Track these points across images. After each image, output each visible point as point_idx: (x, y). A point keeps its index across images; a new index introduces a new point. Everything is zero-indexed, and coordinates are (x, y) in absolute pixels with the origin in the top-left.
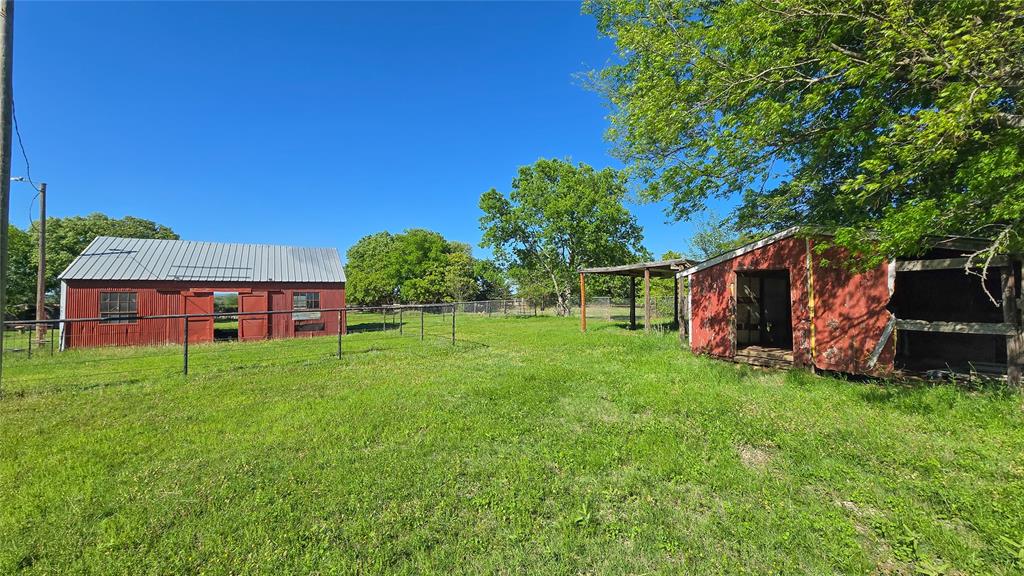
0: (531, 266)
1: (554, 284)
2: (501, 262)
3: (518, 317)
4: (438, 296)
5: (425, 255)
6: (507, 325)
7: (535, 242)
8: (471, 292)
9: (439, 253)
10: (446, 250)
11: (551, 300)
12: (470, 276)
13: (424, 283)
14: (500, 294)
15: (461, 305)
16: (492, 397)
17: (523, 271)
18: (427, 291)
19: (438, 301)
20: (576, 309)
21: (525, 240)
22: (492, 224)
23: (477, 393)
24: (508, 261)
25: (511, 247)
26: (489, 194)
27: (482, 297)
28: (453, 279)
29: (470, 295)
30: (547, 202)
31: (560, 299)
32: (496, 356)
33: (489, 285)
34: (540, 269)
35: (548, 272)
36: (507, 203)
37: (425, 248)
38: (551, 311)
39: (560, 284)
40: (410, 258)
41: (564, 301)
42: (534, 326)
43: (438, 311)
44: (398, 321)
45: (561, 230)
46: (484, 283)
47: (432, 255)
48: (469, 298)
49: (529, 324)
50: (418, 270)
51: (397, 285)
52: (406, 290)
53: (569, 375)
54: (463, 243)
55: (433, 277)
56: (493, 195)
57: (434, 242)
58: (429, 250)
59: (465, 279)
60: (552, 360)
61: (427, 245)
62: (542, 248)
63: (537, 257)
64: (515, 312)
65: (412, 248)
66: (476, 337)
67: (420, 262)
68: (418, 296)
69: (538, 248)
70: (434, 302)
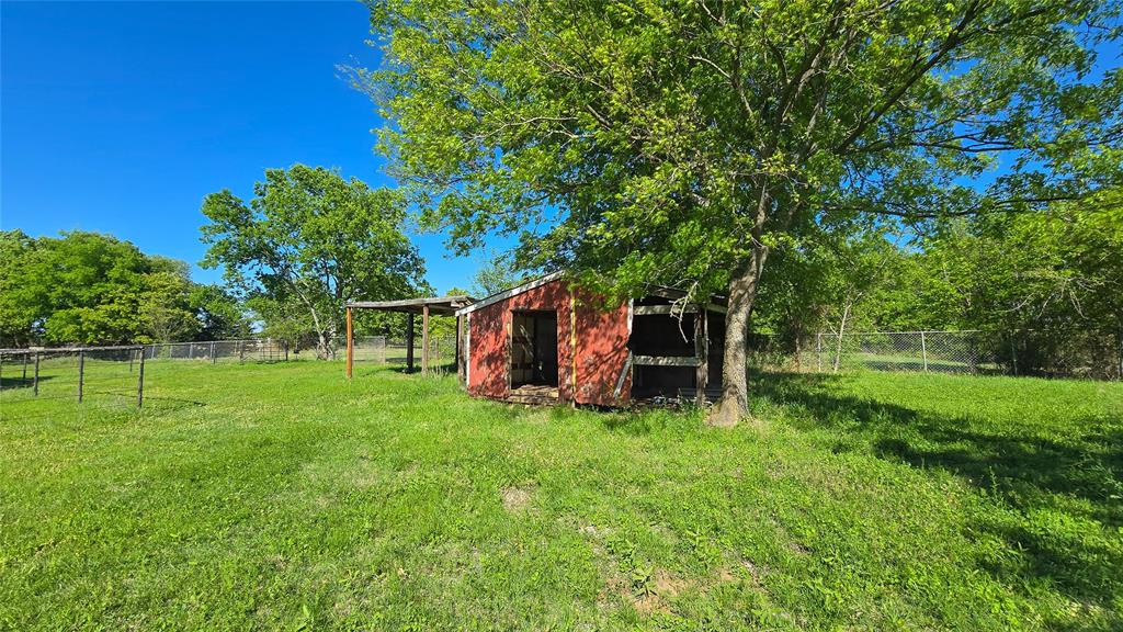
0: (282, 297)
1: (315, 320)
2: (236, 289)
3: (260, 363)
4: (125, 336)
5: (101, 275)
6: (241, 374)
7: (288, 266)
8: (187, 330)
9: (127, 272)
10: (142, 267)
11: (310, 340)
12: (185, 306)
13: (99, 314)
14: (235, 333)
15: (168, 347)
16: (195, 477)
17: (270, 303)
18: (103, 327)
19: (124, 342)
20: (343, 352)
21: (274, 262)
22: (222, 237)
24: (246, 289)
25: (251, 272)
26: (219, 196)
27: (204, 336)
28: (152, 310)
29: (184, 334)
30: (303, 219)
31: (322, 339)
32: (216, 417)
33: (217, 320)
34: (294, 301)
35: (306, 305)
36: (248, 213)
37: (99, 263)
38: (310, 354)
39: (323, 320)
40: (68, 276)
41: (327, 341)
42: (283, 374)
43: (124, 356)
44: (31, 374)
45: (323, 254)
46: (210, 317)
47: (113, 273)
48: (183, 338)
49: (275, 371)
50: (85, 294)
51: (37, 317)
52: (57, 324)
53: (321, 434)
54: (172, 258)
55: (115, 307)
56: (226, 198)
57: (120, 255)
58: (110, 266)
59: (177, 311)
60: (300, 416)
61: (105, 258)
62: (298, 275)
63: (292, 286)
64: (257, 356)
65: (77, 260)
66: (184, 393)
67: (89, 283)
68: (82, 335)
69: (293, 275)
70: (115, 343)
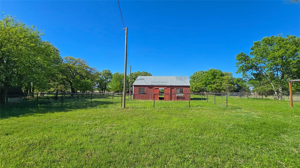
0: (260, 79)
1: (273, 85)
2: (245, 78)
3: (254, 99)
4: (220, 90)
5: (215, 77)
6: (249, 102)
7: (262, 70)
8: (232, 89)
9: (219, 76)
10: (222, 75)
11: (271, 93)
12: (232, 83)
13: (214, 86)
14: (245, 90)
15: (229, 93)
17: (256, 81)
18: (216, 88)
19: (220, 92)
20: (286, 98)
21: (257, 69)
22: (241, 65)
23: (239, 125)
24: (248, 78)
25: (249, 74)
26: (240, 54)
27: (237, 91)
28: (225, 85)
29: (232, 90)
30: (268, 54)
31: (276, 93)
32: (245, 113)
33: (240, 87)
34: (264, 80)
35: (269, 82)
36: (248, 57)
37: (214, 75)
38: (271, 97)
39: (276, 86)
40: (209, 78)
41: (278, 93)
42: (262, 103)
43: (219, 95)
44: (206, 98)
45: (276, 65)
46: (238, 86)
47: (217, 77)
48: (232, 91)
49: (260, 102)
50: (212, 82)
51: (205, 87)
52: (208, 88)
53: (286, 125)
54: (228, 72)
55: (217, 84)
56: (242, 54)
57: (218, 73)
58: (216, 75)
59: (230, 85)
60: (274, 117)
61: (215, 74)
62: (266, 72)
63: (263, 76)
64: (252, 97)
65: (210, 75)
66: (235, 105)
67: (213, 79)
68: (212, 90)
69: (263, 73)
70: (218, 92)
